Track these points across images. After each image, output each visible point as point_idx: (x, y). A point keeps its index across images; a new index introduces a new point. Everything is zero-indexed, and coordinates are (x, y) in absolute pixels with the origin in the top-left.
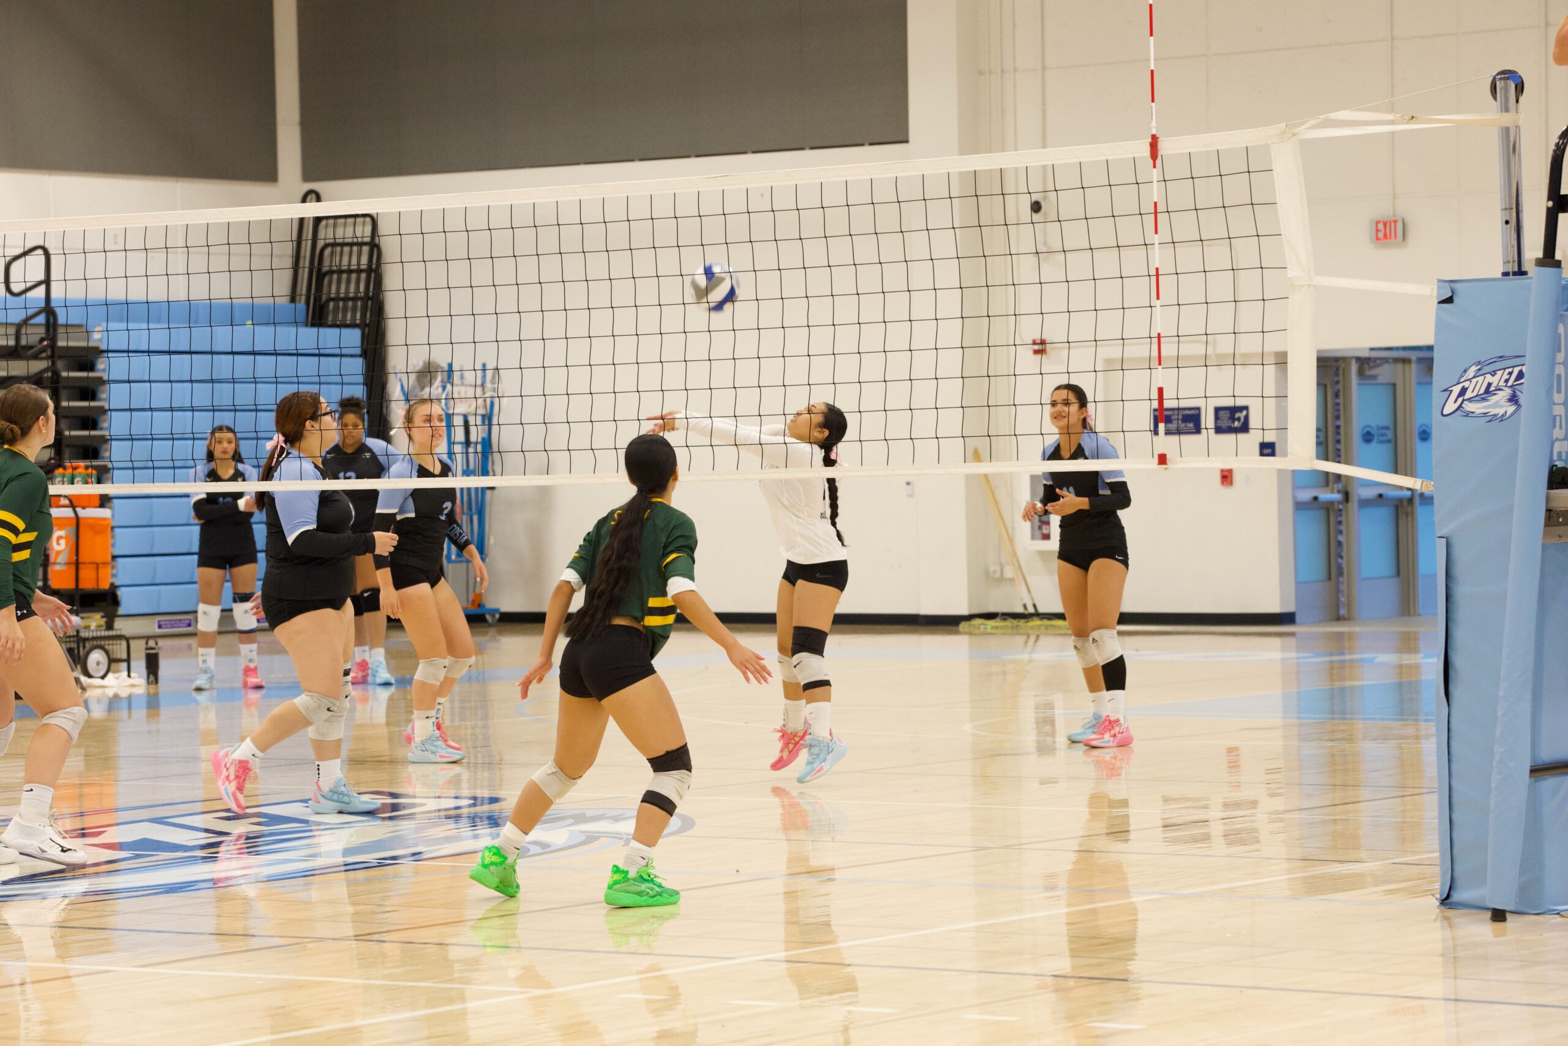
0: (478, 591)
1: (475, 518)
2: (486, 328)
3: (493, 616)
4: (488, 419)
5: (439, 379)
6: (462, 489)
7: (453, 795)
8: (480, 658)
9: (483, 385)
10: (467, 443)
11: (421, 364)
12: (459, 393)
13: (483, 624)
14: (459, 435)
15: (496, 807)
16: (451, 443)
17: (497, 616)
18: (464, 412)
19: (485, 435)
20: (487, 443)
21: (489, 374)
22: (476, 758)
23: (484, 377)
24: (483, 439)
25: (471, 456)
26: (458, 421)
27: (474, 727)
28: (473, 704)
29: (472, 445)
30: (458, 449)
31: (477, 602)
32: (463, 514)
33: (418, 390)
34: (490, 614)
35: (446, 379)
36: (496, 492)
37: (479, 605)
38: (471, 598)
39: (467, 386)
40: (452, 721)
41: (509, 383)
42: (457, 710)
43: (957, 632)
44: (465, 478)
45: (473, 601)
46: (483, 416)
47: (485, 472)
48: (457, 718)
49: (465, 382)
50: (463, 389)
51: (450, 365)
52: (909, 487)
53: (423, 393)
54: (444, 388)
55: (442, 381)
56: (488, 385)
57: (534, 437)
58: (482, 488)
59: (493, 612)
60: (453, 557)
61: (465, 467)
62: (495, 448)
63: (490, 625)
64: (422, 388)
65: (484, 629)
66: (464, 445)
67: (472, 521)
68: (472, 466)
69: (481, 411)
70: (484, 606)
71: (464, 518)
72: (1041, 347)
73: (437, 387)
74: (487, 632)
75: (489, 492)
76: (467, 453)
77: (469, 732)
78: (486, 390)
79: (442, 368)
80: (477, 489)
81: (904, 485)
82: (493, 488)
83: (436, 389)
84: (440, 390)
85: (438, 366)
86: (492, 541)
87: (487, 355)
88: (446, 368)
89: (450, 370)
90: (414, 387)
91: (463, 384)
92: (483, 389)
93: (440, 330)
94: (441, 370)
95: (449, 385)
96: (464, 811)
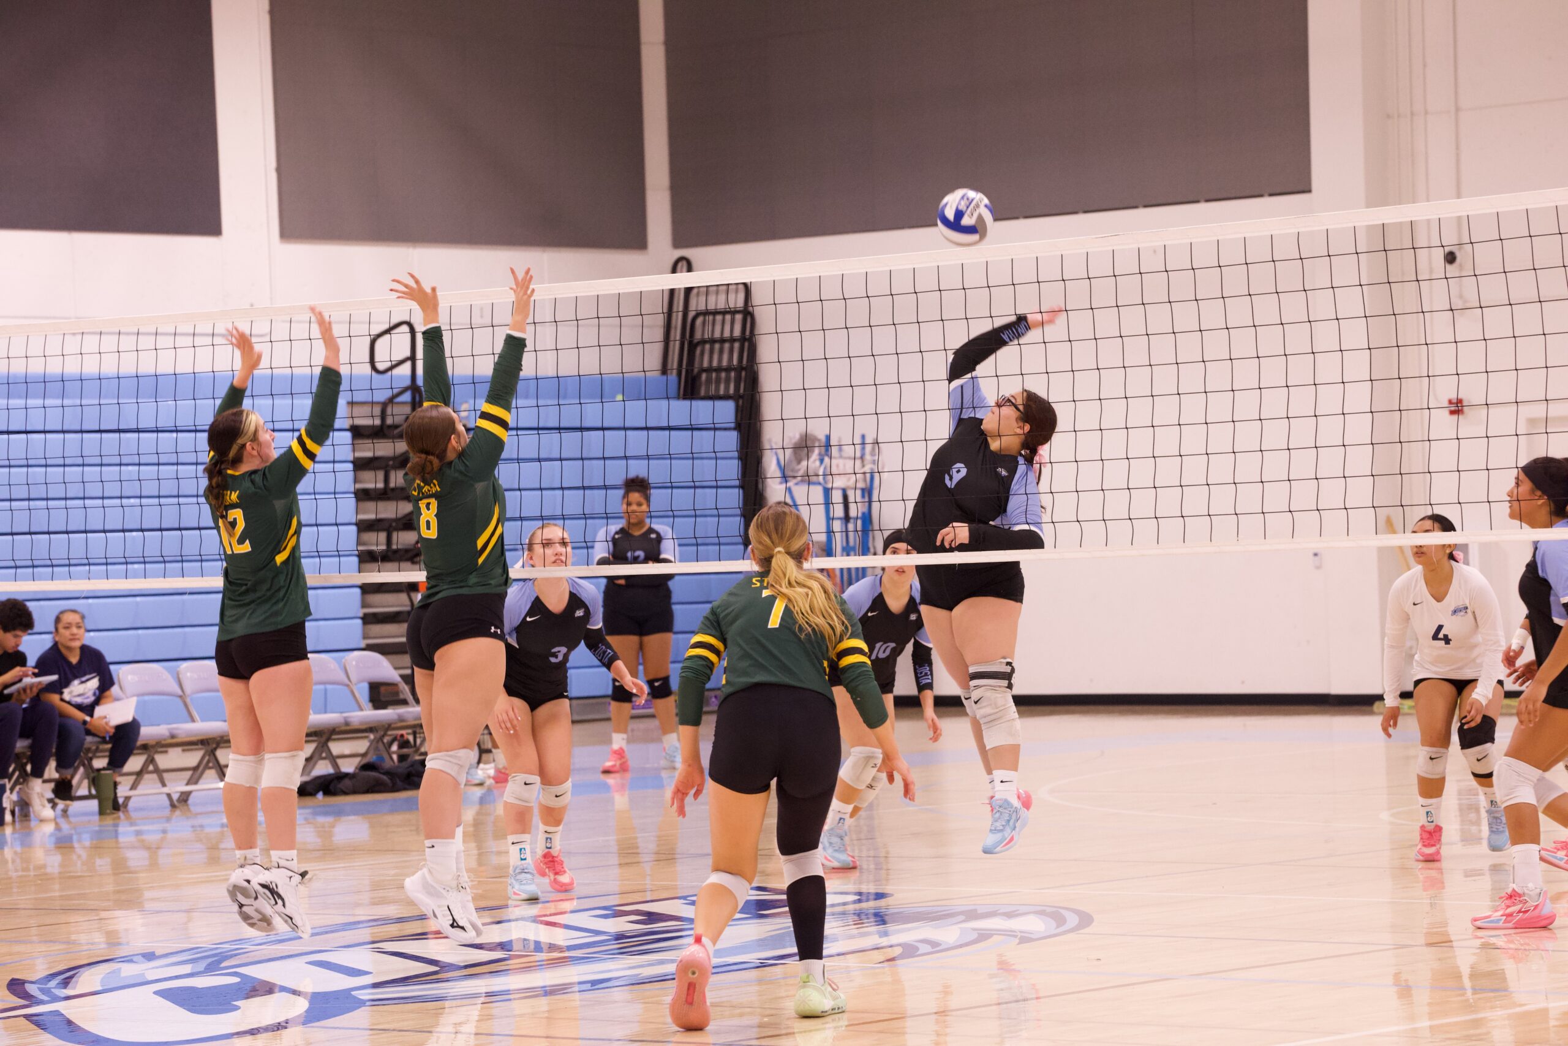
2: (864, 400)
4: (868, 492)
5: (817, 451)
6: (842, 570)
9: (862, 458)
10: (847, 518)
11: (797, 436)
12: (838, 466)
14: (839, 511)
15: (882, 903)
16: (829, 519)
18: (843, 487)
19: (866, 510)
20: (867, 519)
21: (868, 448)
22: (860, 851)
23: (863, 449)
24: (863, 514)
25: (851, 535)
26: (837, 497)
29: (852, 521)
30: (837, 526)
33: (794, 463)
35: (823, 452)
39: (846, 458)
41: (890, 456)
43: (1372, 713)
44: (845, 558)
46: (863, 490)
47: (865, 552)
49: (844, 454)
50: (841, 462)
51: (828, 438)
52: (1316, 558)
53: (799, 467)
54: (822, 461)
55: (820, 454)
56: (868, 457)
61: (845, 547)
62: (876, 527)
64: (799, 462)
66: (844, 521)
68: (852, 545)
69: (861, 485)
72: (1457, 408)
73: (815, 460)
76: (847, 532)
78: (865, 462)
79: (819, 440)
81: (1311, 554)
83: (813, 462)
84: (818, 463)
85: (815, 439)
87: (866, 427)
88: (824, 440)
89: (828, 445)
90: (790, 461)
91: (841, 457)
92: (863, 464)
93: (817, 403)
94: (817, 443)
95: (827, 458)
96: (849, 908)
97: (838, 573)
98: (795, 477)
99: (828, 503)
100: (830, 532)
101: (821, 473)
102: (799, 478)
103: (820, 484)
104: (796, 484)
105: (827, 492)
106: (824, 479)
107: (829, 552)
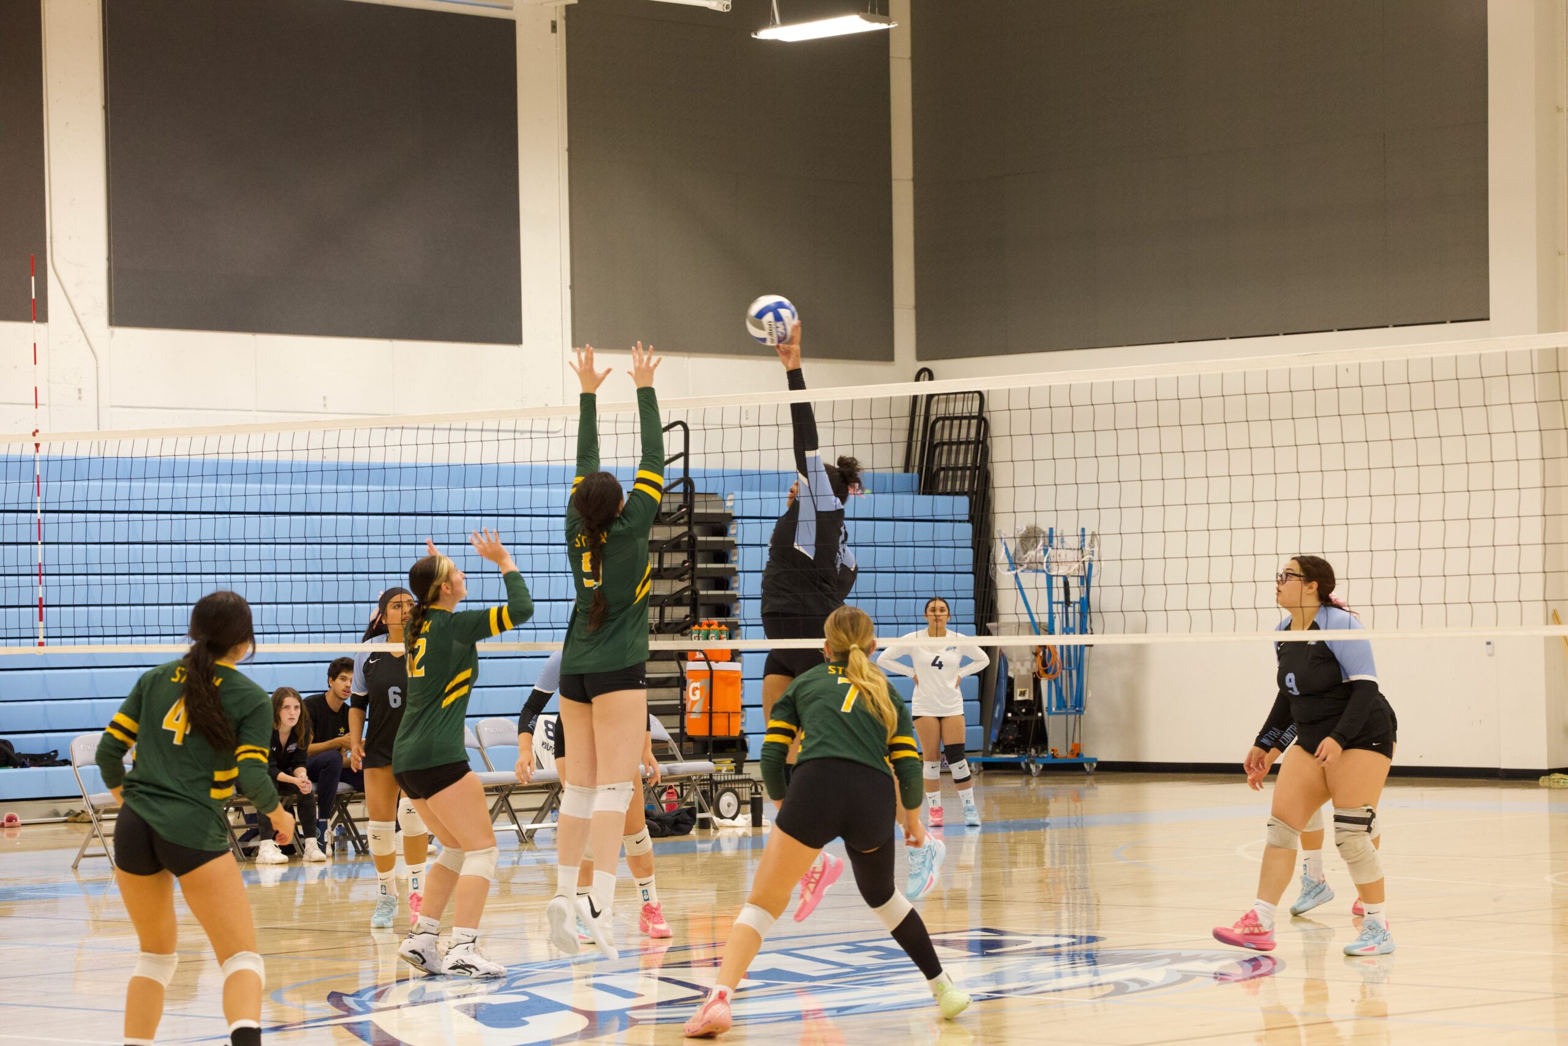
0: (1077, 741)
1: (1074, 673)
2: (1088, 496)
3: (1091, 765)
4: (1086, 580)
5: (1041, 543)
6: (1062, 647)
7: (1054, 934)
8: (1078, 804)
9: (1081, 549)
10: (1067, 602)
11: (1025, 529)
12: (1059, 556)
13: (1083, 773)
14: (1059, 595)
15: (1094, 945)
16: (1051, 603)
17: (1095, 765)
18: (1064, 574)
19: (1084, 595)
20: (1085, 603)
21: (1088, 539)
22: (1075, 898)
23: (1083, 541)
24: (1082, 599)
25: (1071, 616)
26: (1059, 582)
27: (1074, 869)
28: (1072, 848)
29: (1072, 605)
30: (1058, 609)
31: (1076, 752)
32: (1063, 669)
33: (1021, 553)
34: (1087, 763)
35: (1047, 544)
36: (1092, 648)
37: (1078, 755)
38: (1070, 748)
39: (1067, 549)
40: (1053, 863)
41: (1108, 547)
42: (1057, 854)
43: (1538, 786)
44: (1065, 636)
45: (1072, 751)
46: (1082, 578)
47: (1083, 631)
48: (1057, 861)
49: (1065, 546)
50: (1063, 553)
51: (1051, 530)
52: (1489, 646)
53: (1026, 556)
54: (1046, 551)
55: (1044, 545)
56: (1087, 548)
57: (1132, 599)
58: (1081, 646)
59: (1091, 761)
60: (1054, 709)
61: (1065, 626)
62: (1092, 608)
63: (1088, 774)
64: (1026, 552)
65: (1083, 778)
66: (1064, 605)
67: (1071, 675)
68: (1071, 625)
69: (1081, 574)
70: (1082, 755)
71: (1064, 672)
73: (1040, 550)
74: (1085, 780)
75: (1087, 649)
76: (1067, 613)
77: (1068, 874)
78: (1084, 553)
79: (1044, 532)
80: (1076, 646)
81: (1485, 644)
82: (1091, 646)
83: (1037, 553)
84: (1042, 553)
85: (1040, 530)
86: (1090, 695)
88: (1048, 532)
89: (1051, 537)
90: (1017, 550)
91: (1063, 549)
92: (1082, 552)
93: (1045, 498)
94: (1042, 535)
95: (1050, 549)
96: (1064, 949)
97: (1058, 650)
98: (1021, 565)
99: (1050, 588)
100: (1051, 613)
101: (1045, 560)
102: (1025, 566)
103: (1044, 571)
104: (1023, 571)
105: (1050, 578)
106: (1047, 567)
107: (1050, 631)
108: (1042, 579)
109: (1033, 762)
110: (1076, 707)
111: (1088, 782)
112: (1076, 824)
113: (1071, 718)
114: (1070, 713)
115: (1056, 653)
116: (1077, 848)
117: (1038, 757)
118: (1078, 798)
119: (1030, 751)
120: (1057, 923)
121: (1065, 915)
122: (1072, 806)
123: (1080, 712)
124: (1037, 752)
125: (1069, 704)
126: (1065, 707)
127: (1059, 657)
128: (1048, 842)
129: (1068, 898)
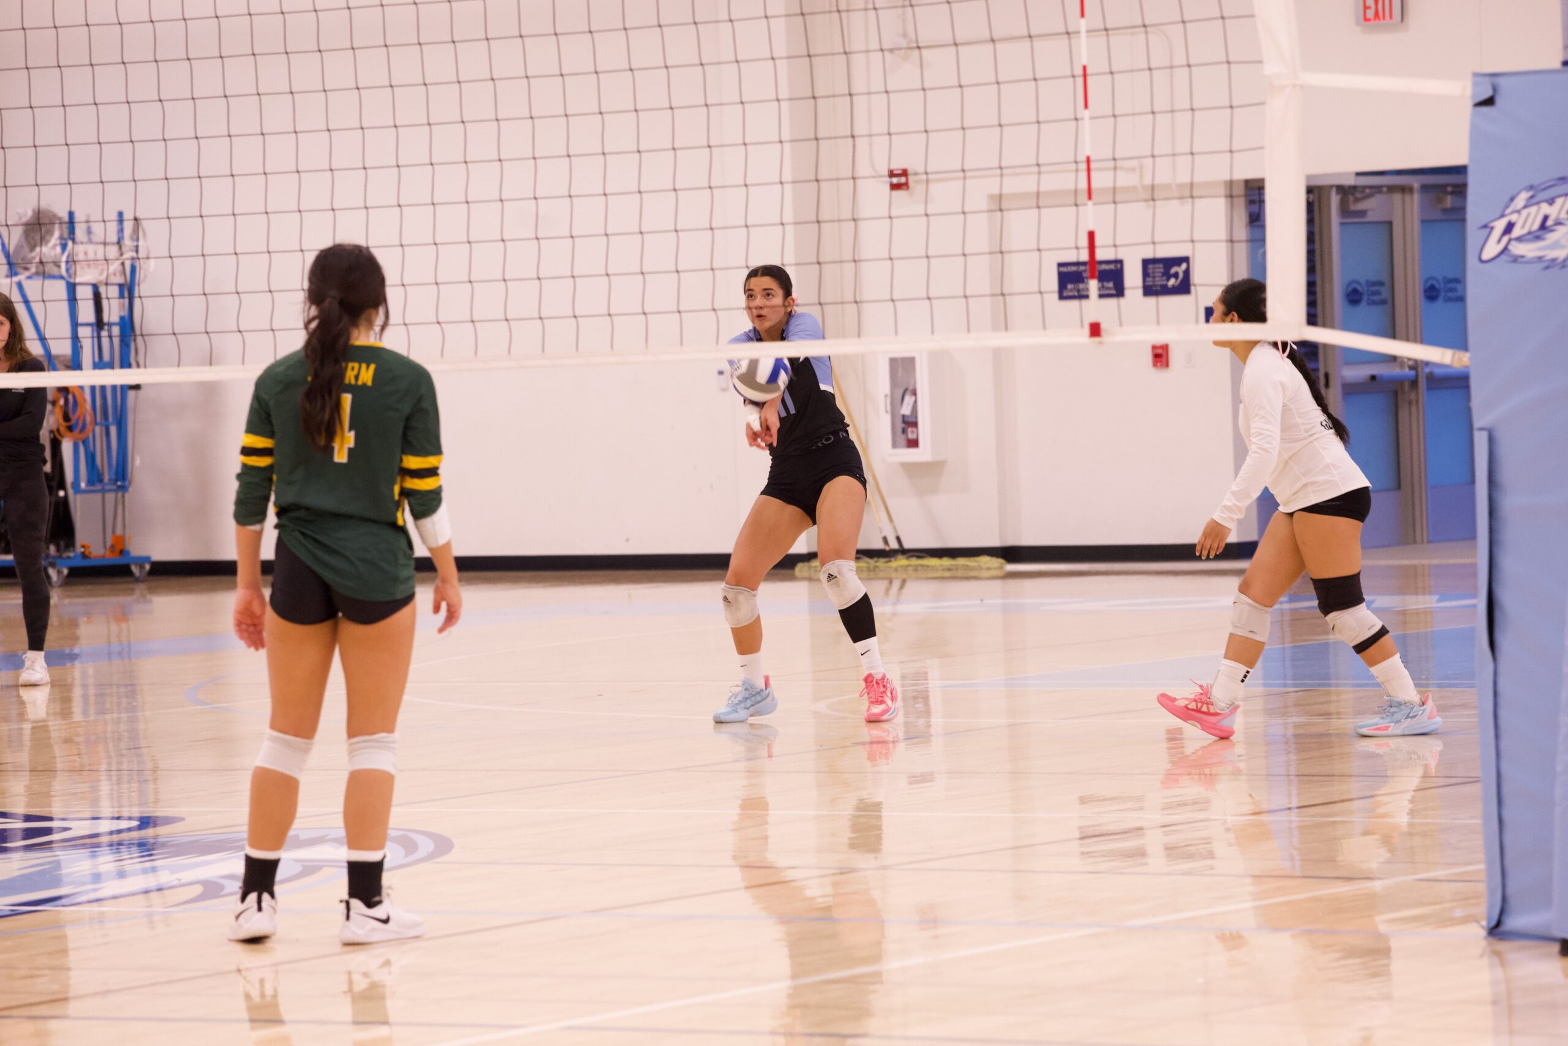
0: (119, 532)
1: (113, 430)
2: (117, 162)
3: (142, 567)
4: (128, 290)
5: (57, 234)
6: (93, 388)
7: (89, 815)
8: (124, 625)
9: (119, 243)
10: (99, 324)
11: (30, 213)
12: (86, 253)
13: (129, 579)
14: (86, 313)
16: (75, 325)
17: (148, 567)
18: (94, 281)
19: (125, 313)
20: (128, 325)
21: (128, 226)
22: (120, 763)
23: (121, 231)
24: (122, 318)
25: (105, 341)
26: (84, 294)
27: (118, 721)
28: (114, 690)
29: (106, 327)
30: (85, 333)
31: (118, 548)
32: (96, 424)
33: (26, 249)
34: (136, 564)
35: (66, 235)
36: (141, 393)
37: (122, 552)
38: (109, 543)
39: (97, 243)
40: (85, 712)
41: (154, 239)
42: (92, 699)
43: (793, 578)
44: (97, 372)
45: (112, 546)
46: (121, 286)
47: (125, 364)
48: (92, 710)
49: (95, 238)
50: (91, 248)
51: (71, 214)
52: (721, 377)
53: (33, 254)
54: (64, 247)
55: (61, 238)
56: (128, 242)
57: (189, 314)
58: (122, 387)
59: (141, 561)
60: (83, 485)
61: (97, 359)
62: (138, 332)
63: (138, 580)
64: (32, 249)
65: (131, 586)
66: (95, 328)
67: (108, 434)
68: (106, 357)
69: (119, 279)
70: (128, 552)
71: (98, 429)
72: (899, 180)
73: (55, 245)
74: (132, 590)
75: (131, 394)
76: (99, 337)
77: (109, 728)
78: (124, 249)
79: (60, 218)
80: (114, 387)
81: (716, 373)
82: (137, 387)
83: (50, 249)
84: (58, 249)
85: (55, 216)
86: (138, 462)
87: (120, 199)
88: (66, 218)
89: (71, 222)
90: (19, 247)
91: (90, 242)
92: (120, 248)
93: (53, 165)
94: (57, 221)
95: (70, 243)
96: (105, 839)
97: (88, 396)
98: (26, 269)
99: (72, 299)
100: (75, 339)
101: (64, 258)
102: (33, 270)
103: (62, 277)
104: (29, 278)
105: (72, 288)
106: (67, 270)
107: (74, 364)
108: (58, 289)
109: (53, 565)
110: (116, 480)
111: (137, 592)
112: (120, 653)
113: (110, 497)
114: (110, 491)
115: (85, 400)
116: (122, 690)
117: (60, 557)
118: (123, 616)
119: (48, 548)
120: (95, 802)
121: (105, 787)
122: (114, 628)
123: (123, 489)
124: (58, 550)
125: (106, 478)
126: (101, 481)
127: (88, 406)
128: (77, 682)
129: (109, 764)
